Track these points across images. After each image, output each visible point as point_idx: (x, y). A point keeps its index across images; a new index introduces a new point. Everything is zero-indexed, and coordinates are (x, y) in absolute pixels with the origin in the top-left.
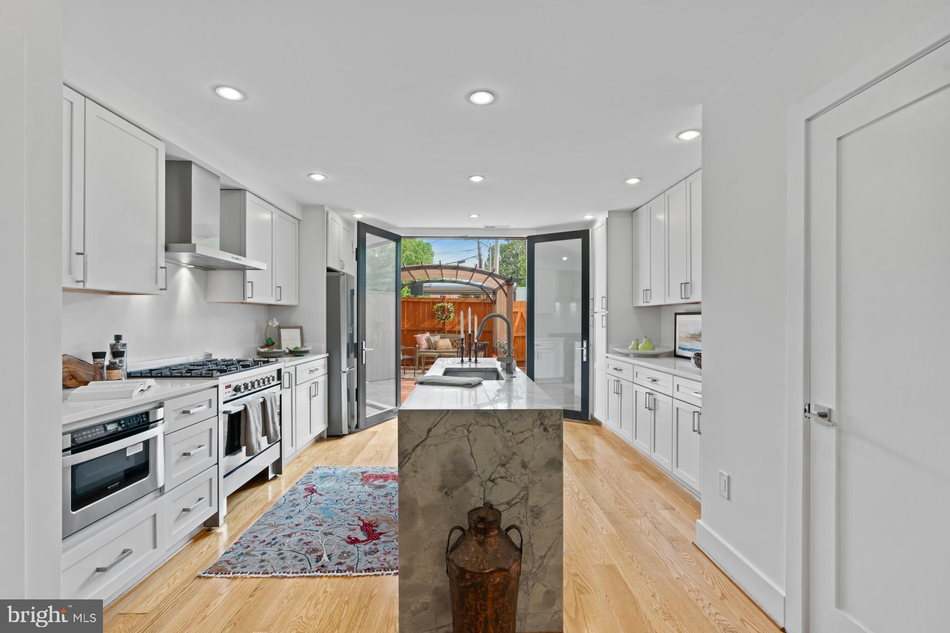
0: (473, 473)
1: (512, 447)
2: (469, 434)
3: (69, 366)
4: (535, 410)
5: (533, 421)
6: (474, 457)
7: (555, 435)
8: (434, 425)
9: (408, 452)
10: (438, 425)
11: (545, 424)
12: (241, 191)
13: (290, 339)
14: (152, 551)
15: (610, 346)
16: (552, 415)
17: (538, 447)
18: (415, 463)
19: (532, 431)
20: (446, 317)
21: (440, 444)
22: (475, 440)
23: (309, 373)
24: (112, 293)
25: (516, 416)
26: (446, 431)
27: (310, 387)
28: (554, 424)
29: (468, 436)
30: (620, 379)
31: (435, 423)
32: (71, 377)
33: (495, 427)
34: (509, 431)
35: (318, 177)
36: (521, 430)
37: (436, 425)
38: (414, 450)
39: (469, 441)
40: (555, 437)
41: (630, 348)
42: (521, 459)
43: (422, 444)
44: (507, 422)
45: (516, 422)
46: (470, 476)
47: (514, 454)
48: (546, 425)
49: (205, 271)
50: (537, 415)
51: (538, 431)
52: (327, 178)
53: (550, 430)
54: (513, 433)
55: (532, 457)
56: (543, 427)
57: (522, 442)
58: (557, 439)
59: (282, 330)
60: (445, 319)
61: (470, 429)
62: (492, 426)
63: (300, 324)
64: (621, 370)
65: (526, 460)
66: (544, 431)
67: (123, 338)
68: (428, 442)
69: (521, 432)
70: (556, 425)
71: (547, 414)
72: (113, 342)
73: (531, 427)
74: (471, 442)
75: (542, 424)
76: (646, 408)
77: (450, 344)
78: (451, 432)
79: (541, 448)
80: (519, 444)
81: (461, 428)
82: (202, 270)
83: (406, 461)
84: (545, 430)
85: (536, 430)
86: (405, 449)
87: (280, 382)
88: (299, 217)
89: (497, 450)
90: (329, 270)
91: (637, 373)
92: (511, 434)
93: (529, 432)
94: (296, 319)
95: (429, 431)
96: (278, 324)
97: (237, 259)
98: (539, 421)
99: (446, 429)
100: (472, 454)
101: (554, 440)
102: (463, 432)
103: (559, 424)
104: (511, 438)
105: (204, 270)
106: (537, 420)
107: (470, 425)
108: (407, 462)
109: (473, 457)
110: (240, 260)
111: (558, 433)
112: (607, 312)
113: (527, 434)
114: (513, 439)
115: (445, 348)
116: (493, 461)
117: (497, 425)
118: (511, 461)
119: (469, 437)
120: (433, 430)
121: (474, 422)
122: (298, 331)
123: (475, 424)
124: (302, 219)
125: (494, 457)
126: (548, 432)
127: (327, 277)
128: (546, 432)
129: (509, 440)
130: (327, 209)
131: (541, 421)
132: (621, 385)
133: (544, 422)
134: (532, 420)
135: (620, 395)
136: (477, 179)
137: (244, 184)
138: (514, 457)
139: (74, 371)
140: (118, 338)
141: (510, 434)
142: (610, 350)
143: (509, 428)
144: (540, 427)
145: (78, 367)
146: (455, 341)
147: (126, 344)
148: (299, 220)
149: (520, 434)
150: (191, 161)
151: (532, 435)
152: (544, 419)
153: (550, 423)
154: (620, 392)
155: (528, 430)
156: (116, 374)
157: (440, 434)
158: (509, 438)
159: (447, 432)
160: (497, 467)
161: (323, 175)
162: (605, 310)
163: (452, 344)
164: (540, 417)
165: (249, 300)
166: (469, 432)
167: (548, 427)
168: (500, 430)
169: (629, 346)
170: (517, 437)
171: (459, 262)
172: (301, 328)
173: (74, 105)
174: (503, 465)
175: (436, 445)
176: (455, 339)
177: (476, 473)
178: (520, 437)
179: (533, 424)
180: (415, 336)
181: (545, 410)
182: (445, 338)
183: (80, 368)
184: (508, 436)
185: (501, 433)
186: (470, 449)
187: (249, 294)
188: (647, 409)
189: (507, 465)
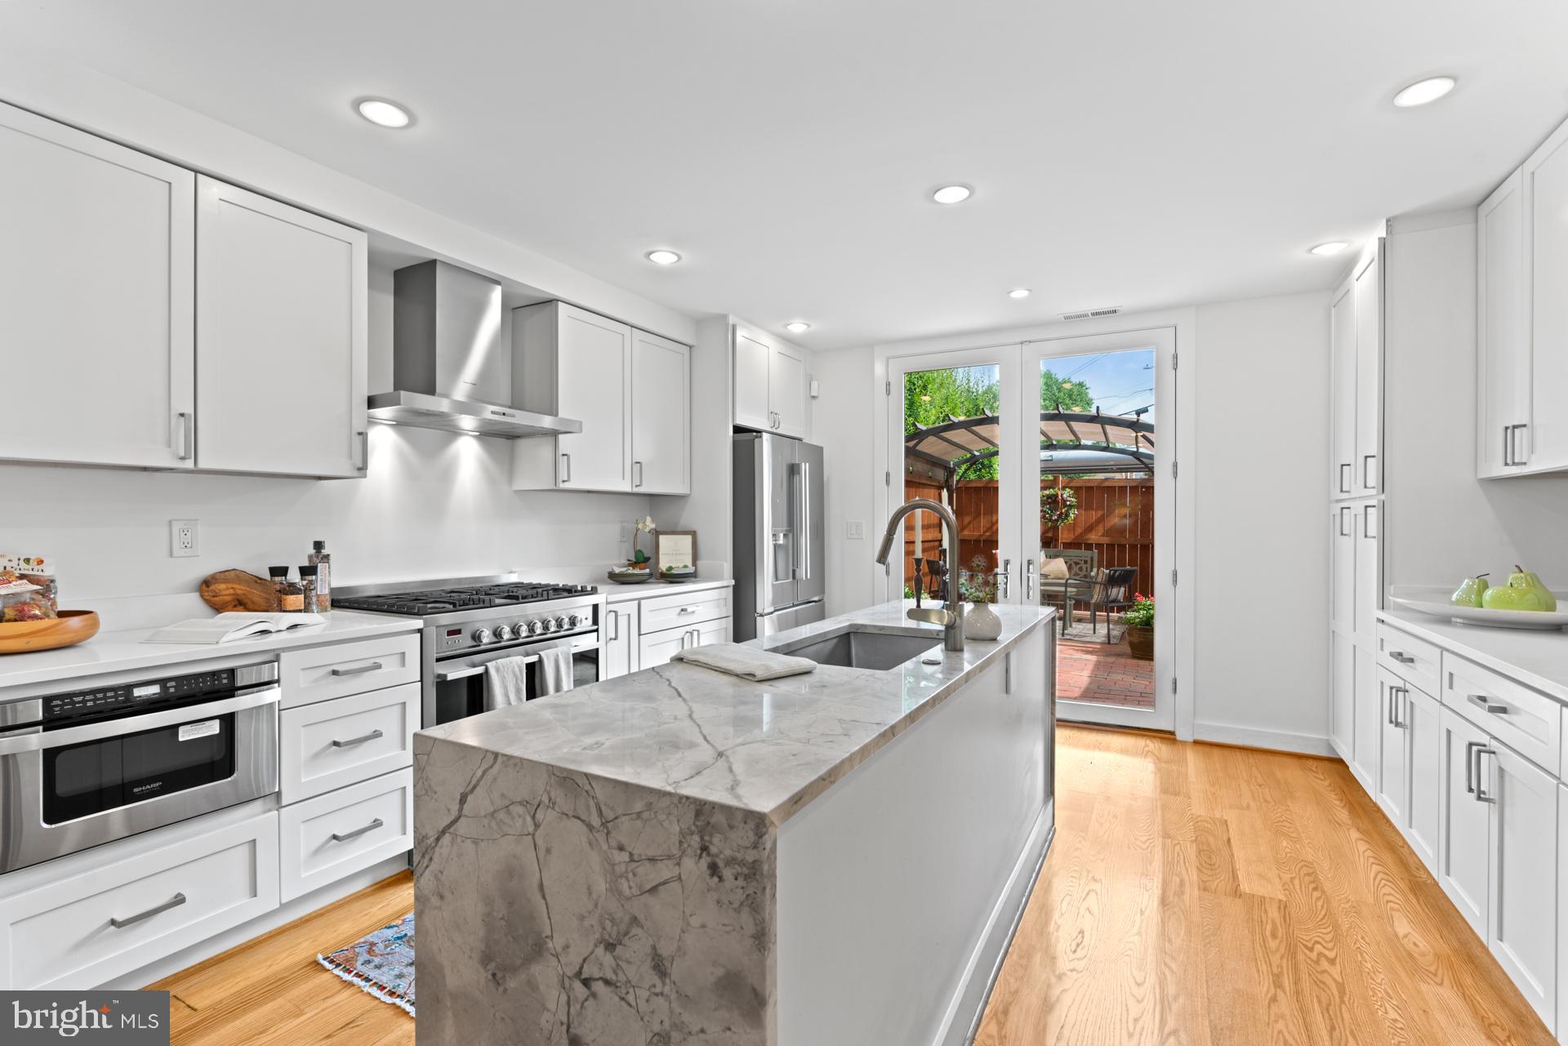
0: (546, 943)
1: (628, 899)
2: (536, 830)
3: (235, 586)
4: (687, 798)
5: (681, 832)
6: (547, 897)
7: (739, 896)
8: (471, 786)
9: (429, 842)
10: (478, 788)
11: (713, 850)
12: (548, 303)
13: (673, 552)
14: (247, 900)
15: (1390, 589)
16: (731, 827)
17: (695, 921)
18: (440, 875)
19: (679, 864)
20: (1060, 516)
21: (482, 840)
22: (548, 851)
23: (679, 614)
24: (320, 478)
25: (639, 806)
26: (492, 810)
27: (683, 639)
28: (739, 856)
29: (533, 835)
30: (1408, 687)
31: (473, 783)
32: (237, 603)
33: (590, 827)
34: (621, 848)
35: (664, 258)
36: (650, 853)
37: (474, 787)
38: (438, 839)
39: (536, 849)
40: (742, 904)
41: (1454, 597)
42: (651, 942)
43: (452, 830)
44: (616, 818)
45: (639, 823)
46: (538, 949)
47: (634, 920)
48: (717, 856)
49: (511, 441)
50: (692, 815)
51: (693, 868)
52: (679, 258)
53: (728, 873)
54: (631, 854)
55: (679, 949)
56: (709, 859)
57: (653, 890)
58: (746, 910)
59: (661, 537)
60: (1057, 521)
61: (540, 816)
62: (583, 821)
63: (694, 527)
64: (1411, 660)
65: (666, 950)
66: (712, 875)
67: (326, 545)
68: (462, 827)
69: (652, 860)
70: (742, 863)
71: (718, 818)
72: (313, 551)
73: (675, 851)
74: (541, 857)
75: (704, 849)
76: (1471, 790)
77: (1064, 568)
78: (502, 815)
79: (703, 926)
80: (647, 895)
81: (520, 810)
82: (504, 440)
83: (425, 865)
84: (714, 869)
85: (689, 863)
86: (424, 834)
87: (596, 627)
88: (690, 342)
89: (594, 896)
90: (738, 430)
91: (1451, 675)
92: (627, 859)
93: (670, 863)
94: (687, 519)
95: (463, 800)
96: (653, 526)
97: (504, 414)
98: (696, 838)
99: (492, 803)
100: (541, 887)
101: (738, 911)
102: (524, 819)
103: (754, 862)
104: (626, 872)
105: (508, 439)
106: (692, 833)
107: (539, 805)
108: (427, 867)
109: (544, 898)
110: (513, 416)
111: (750, 891)
112: (1383, 497)
113: (666, 871)
114: (630, 876)
115: (1052, 576)
116: (586, 923)
117: (596, 821)
118: (626, 940)
119: (536, 837)
120: (469, 798)
121: (545, 799)
122: (689, 538)
123: (548, 807)
124: (695, 344)
125: (590, 912)
126: (721, 878)
127: (735, 443)
128: (716, 879)
129: (621, 877)
130: (732, 320)
131: (702, 838)
132: (1412, 703)
133: (711, 842)
134: (678, 829)
135: (1408, 732)
136: (952, 196)
137: (552, 292)
138: (635, 931)
139: (244, 594)
140: (318, 546)
141: (625, 857)
142: (1391, 599)
143: (623, 840)
144: (700, 857)
145: (251, 588)
146: (1076, 564)
147: (328, 555)
148: (690, 347)
149: (647, 864)
150: (436, 260)
151: (680, 878)
152: (711, 835)
153: (728, 852)
154: (1408, 722)
155: (669, 857)
156: (292, 602)
157: (483, 813)
158: (623, 868)
159: (495, 812)
160: (596, 946)
161: (673, 253)
162: (1374, 492)
163: (1070, 568)
164: (698, 823)
165: (562, 486)
166: (537, 826)
167: (721, 864)
168: (601, 837)
169: (1451, 592)
170: (641, 870)
171: (1138, 413)
172: (694, 534)
173: (173, 185)
174: (610, 947)
175: (476, 842)
176: (1076, 559)
177: (550, 945)
178: (651, 875)
179: (681, 842)
180: (994, 551)
181: (714, 806)
182: (1056, 556)
183: (255, 589)
184: (620, 863)
185: (605, 847)
186: (538, 875)
187: (563, 475)
188: (1473, 796)
189: (619, 949)
